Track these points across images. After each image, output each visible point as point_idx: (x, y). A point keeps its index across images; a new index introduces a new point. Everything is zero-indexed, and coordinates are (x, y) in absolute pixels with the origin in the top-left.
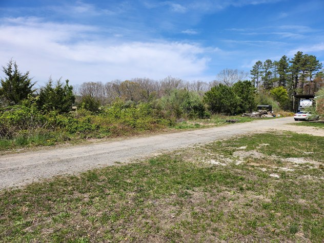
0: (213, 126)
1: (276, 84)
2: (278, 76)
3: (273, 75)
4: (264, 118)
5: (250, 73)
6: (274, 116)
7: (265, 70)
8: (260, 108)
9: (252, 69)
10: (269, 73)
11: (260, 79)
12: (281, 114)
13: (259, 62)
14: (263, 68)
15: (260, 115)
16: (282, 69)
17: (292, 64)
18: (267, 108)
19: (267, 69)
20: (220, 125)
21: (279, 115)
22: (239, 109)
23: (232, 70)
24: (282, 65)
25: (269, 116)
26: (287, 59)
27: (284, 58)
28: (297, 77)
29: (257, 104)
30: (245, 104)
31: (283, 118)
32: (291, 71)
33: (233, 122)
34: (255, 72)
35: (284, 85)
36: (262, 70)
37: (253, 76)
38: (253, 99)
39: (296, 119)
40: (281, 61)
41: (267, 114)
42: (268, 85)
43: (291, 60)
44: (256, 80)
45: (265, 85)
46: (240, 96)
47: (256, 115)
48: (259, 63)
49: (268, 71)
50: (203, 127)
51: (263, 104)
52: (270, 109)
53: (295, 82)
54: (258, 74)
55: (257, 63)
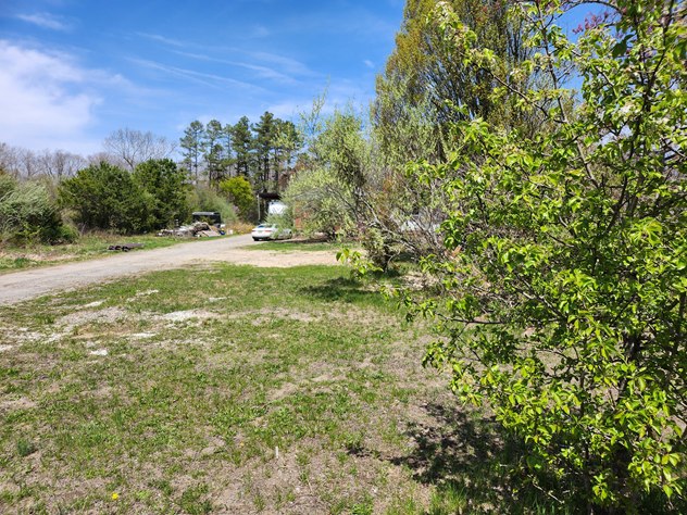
0: (66, 261)
1: (232, 171)
2: (234, 155)
3: (225, 153)
4: (201, 238)
5: (179, 143)
6: (222, 233)
7: (209, 140)
8: (197, 218)
9: (184, 136)
10: (217, 148)
11: (200, 158)
12: (235, 230)
13: (197, 123)
14: (205, 137)
15: (194, 233)
16: (240, 142)
17: (257, 133)
18: (212, 217)
19: (213, 140)
20: (90, 258)
21: (231, 232)
22: (152, 219)
23: (140, 134)
24: (240, 133)
25: (213, 232)
26: (249, 124)
27: (244, 121)
28: (266, 160)
29: (192, 210)
30: (167, 209)
31: (238, 237)
32: (256, 147)
33: (126, 249)
34: (189, 142)
35: (246, 173)
36: (204, 141)
37: (186, 151)
38: (184, 199)
39: (256, 239)
40: (239, 125)
41: (207, 229)
42: (217, 173)
43: (255, 127)
44: (193, 159)
45: (212, 171)
46: (153, 192)
47: (186, 233)
48: (196, 125)
49: (215, 143)
50: (38, 265)
51: (205, 209)
52: (217, 219)
53: (263, 168)
54: (195, 147)
55: (192, 125)
